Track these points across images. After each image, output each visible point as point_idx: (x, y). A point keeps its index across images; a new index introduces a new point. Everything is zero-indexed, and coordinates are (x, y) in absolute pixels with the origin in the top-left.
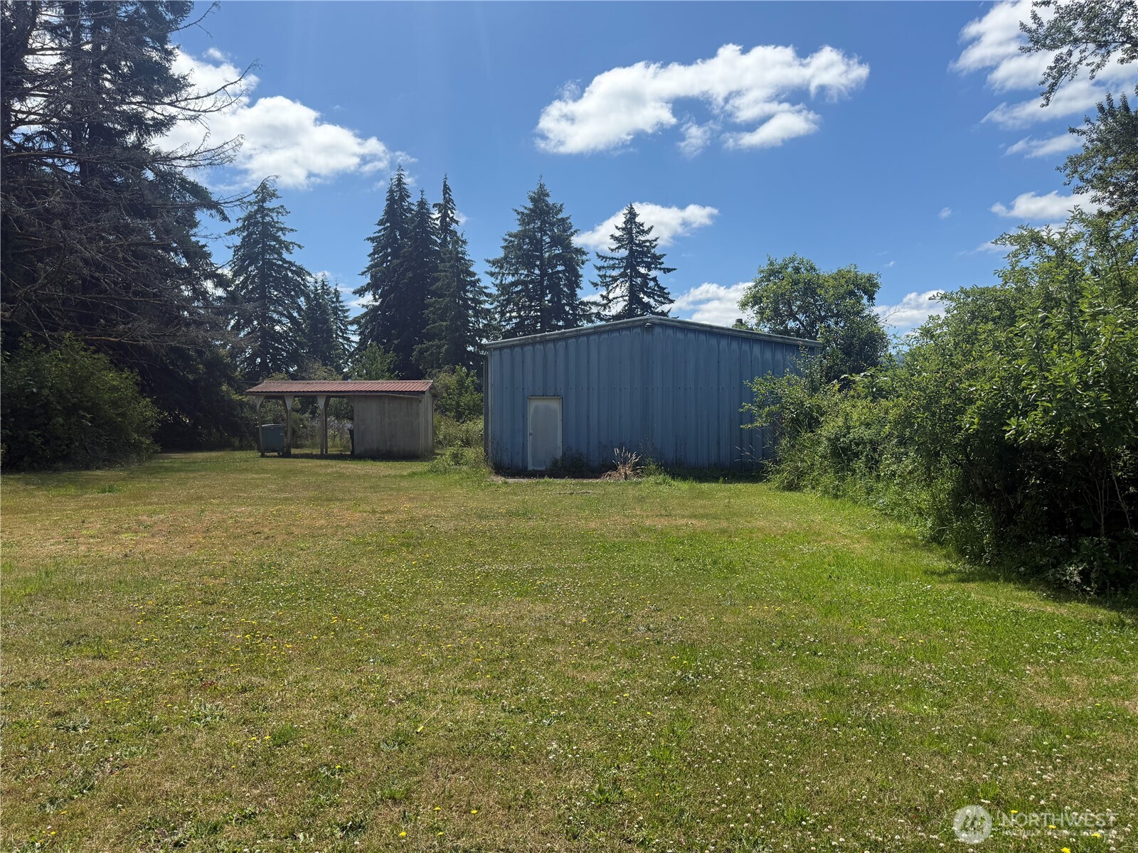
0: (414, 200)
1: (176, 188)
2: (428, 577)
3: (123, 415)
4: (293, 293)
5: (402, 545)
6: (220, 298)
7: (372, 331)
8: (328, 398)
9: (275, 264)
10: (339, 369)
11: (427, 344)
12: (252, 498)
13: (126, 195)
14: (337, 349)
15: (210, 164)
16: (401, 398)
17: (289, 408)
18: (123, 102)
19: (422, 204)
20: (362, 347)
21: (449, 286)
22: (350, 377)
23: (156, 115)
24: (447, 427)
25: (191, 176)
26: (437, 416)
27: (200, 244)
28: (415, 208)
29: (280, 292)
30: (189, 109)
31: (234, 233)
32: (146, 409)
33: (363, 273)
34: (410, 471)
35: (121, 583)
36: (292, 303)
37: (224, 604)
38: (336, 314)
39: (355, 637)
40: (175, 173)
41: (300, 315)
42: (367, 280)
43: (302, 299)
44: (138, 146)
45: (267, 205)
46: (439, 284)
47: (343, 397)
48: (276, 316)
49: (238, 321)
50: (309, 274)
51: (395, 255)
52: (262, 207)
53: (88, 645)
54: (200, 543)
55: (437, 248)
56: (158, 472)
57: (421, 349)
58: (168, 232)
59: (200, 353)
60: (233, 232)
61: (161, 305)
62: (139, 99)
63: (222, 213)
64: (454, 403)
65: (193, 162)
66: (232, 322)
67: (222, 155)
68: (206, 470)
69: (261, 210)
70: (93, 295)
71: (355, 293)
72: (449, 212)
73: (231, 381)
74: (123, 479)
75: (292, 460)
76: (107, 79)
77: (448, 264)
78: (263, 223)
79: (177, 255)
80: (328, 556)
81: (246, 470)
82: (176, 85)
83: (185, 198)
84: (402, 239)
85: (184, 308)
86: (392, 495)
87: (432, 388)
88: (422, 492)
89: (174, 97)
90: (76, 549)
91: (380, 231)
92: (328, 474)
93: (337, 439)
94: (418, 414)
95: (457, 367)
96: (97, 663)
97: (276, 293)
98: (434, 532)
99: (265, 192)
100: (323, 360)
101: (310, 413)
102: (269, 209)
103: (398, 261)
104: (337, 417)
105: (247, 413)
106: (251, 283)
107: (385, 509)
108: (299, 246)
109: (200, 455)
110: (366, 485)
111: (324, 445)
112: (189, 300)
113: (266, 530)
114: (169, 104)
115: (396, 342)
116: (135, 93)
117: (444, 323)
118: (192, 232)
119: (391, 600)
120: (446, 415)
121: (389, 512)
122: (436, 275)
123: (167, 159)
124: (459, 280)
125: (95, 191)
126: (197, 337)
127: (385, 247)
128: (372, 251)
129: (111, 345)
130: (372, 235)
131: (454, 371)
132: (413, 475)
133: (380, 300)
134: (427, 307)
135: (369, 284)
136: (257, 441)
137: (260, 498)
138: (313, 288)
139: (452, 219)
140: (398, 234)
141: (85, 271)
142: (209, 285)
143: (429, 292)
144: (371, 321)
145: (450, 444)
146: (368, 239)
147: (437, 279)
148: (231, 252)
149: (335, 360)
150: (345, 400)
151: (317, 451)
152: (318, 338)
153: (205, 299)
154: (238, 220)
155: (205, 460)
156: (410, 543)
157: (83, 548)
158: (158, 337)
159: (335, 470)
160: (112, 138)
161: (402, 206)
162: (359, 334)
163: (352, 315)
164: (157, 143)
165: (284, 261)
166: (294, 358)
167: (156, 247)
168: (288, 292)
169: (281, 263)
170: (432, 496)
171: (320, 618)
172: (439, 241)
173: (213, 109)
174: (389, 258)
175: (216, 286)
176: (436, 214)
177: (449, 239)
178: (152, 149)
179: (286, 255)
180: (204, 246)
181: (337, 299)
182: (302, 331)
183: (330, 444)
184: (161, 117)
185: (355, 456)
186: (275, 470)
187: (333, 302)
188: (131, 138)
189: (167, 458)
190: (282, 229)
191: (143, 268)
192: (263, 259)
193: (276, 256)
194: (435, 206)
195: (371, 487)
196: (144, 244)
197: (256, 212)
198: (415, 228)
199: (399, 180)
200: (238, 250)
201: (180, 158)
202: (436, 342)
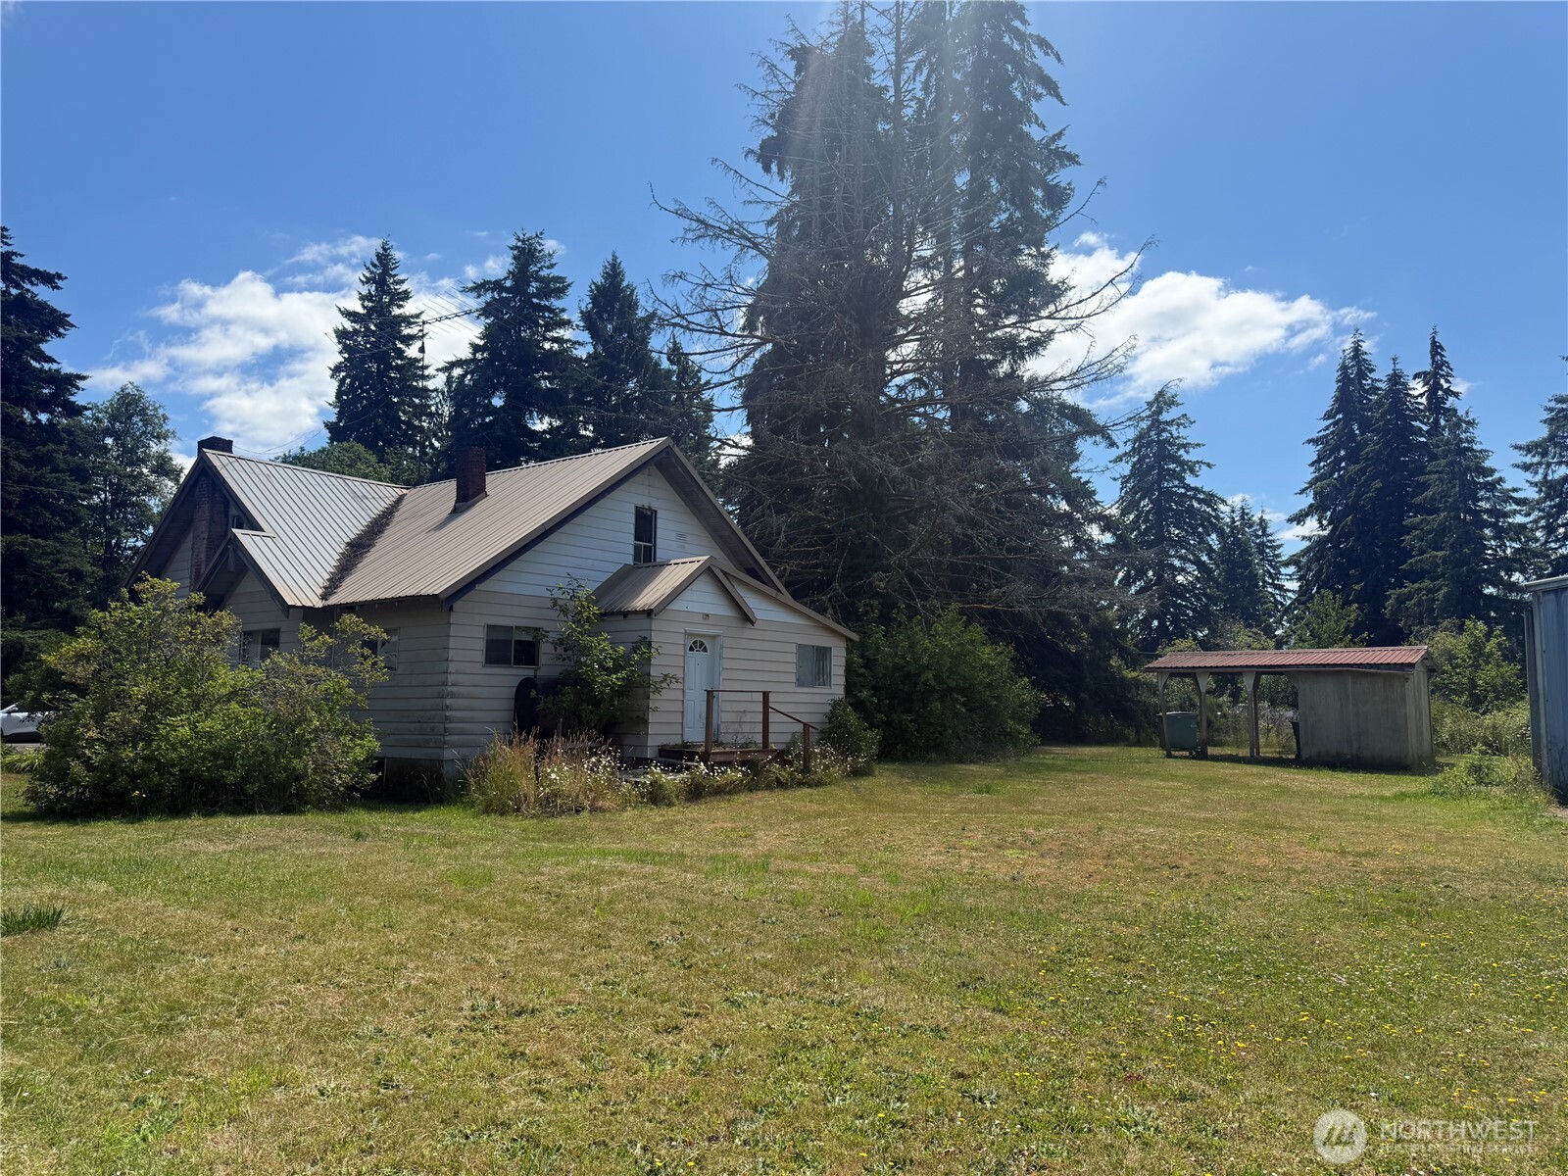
0: (1381, 374)
1: (1053, 416)
2: (1452, 972)
3: (997, 698)
4: (1200, 530)
5: (1399, 911)
6: (1108, 546)
7: (1318, 574)
8: (1258, 675)
9: (1176, 493)
10: (1269, 632)
11: (1410, 587)
12: (1161, 815)
13: (1000, 435)
14: (1265, 603)
15: (1095, 379)
16: (1372, 674)
17: (1203, 690)
18: (997, 327)
19: (1395, 378)
20: (1303, 599)
21: (1445, 495)
22: (1286, 643)
23: (1032, 334)
24: (1453, 721)
25: (1071, 398)
26: (1437, 703)
27: (1082, 481)
28: (1383, 386)
29: (1183, 529)
30: (1071, 318)
31: (1121, 460)
32: (1022, 692)
33: (1302, 491)
34: (1395, 790)
35: (1012, 914)
36: (1199, 543)
37: (1143, 965)
38: (1261, 552)
39: (1338, 1051)
40: (1053, 399)
41: (1210, 559)
42: (1308, 500)
43: (1214, 536)
44: (1012, 375)
45: (1165, 417)
46: (1428, 494)
47: (1281, 674)
48: (1177, 563)
49: (1128, 572)
50: (1224, 502)
51: (1352, 458)
52: (1158, 420)
53: (985, 992)
54: (1100, 872)
55: (1423, 439)
56: (1038, 771)
57: (1400, 595)
58: (1045, 471)
59: (1084, 618)
60: (1119, 459)
61: (1037, 561)
62: (1013, 319)
63: (1109, 438)
64: (1465, 680)
65: (1076, 381)
66: (1121, 575)
67: (1110, 366)
68: (1097, 771)
69: (1157, 424)
70: (964, 556)
71: (1290, 520)
72: (1442, 381)
73: (1123, 653)
74: (1000, 777)
75: (1209, 762)
76: (978, 305)
77: (1443, 462)
78: (1159, 442)
79: (1054, 497)
80: (1281, 914)
81: (1148, 774)
82: (1055, 292)
83: (1063, 426)
84: (1362, 433)
85: (1065, 563)
86: (1369, 827)
87: (1427, 657)
88: (1422, 827)
89: (1052, 308)
90: (959, 863)
91: (1327, 428)
92: (1264, 788)
93: (1273, 734)
94: (1404, 699)
95: (1468, 622)
96: (999, 1018)
97: (1177, 532)
98: (1453, 896)
99: (1162, 400)
100: (1246, 620)
101: (1230, 696)
102: (1167, 423)
103: (1358, 467)
104: (1273, 703)
105: (1144, 696)
106: (1144, 522)
107: (1361, 849)
108: (1209, 465)
109: (1087, 751)
110: (1325, 808)
111: (1255, 745)
112: (1071, 551)
113: (1186, 864)
114: (1048, 317)
115: (1356, 587)
116: (1008, 314)
117: (1440, 554)
118: (1072, 467)
119: (1392, 1001)
120: (1452, 701)
121: (1367, 854)
122: (1422, 479)
123: (1044, 384)
124: (1464, 484)
125: (968, 436)
126: (1082, 598)
127: (1335, 449)
128: (1315, 458)
129: (983, 614)
130: (1315, 436)
131: (1461, 629)
132: (1402, 796)
133: (1330, 527)
134: (1407, 530)
135: (1311, 506)
136: (1161, 735)
137: (1171, 816)
138: (1228, 520)
139: (1448, 392)
140: (1355, 427)
141: (958, 530)
142: (1094, 531)
143: (1411, 507)
144: (1318, 558)
145: (1464, 749)
146: (1309, 441)
147: (1425, 486)
148: (1118, 484)
149: (1263, 618)
150: (1283, 678)
151: (1244, 752)
152: (1236, 588)
153: (1090, 549)
154: (1126, 443)
155: (1095, 758)
156: (1414, 910)
157: (966, 862)
158: (1035, 600)
159: (1274, 781)
160: (984, 369)
161: (1362, 386)
162: (1299, 579)
163: (1286, 553)
164: (1034, 367)
165: (1188, 488)
166: (1203, 618)
167: (1029, 490)
168: (1194, 528)
169: (1183, 491)
170: (1440, 834)
171: (1281, 1010)
172: (1425, 428)
173: (1099, 311)
174: (1343, 464)
175: (1103, 531)
176: (1418, 388)
177: (1442, 422)
178: (1027, 376)
179: (1190, 480)
180: (1088, 482)
181: (1264, 531)
182: (1216, 581)
183: (1262, 741)
184: (1037, 335)
185: (1303, 761)
186: (1187, 778)
187: (1258, 537)
188: (1004, 368)
189: (1046, 753)
190: (1184, 446)
191: (1019, 519)
192: (1160, 489)
193: (1177, 483)
194: (1416, 376)
195: (1333, 812)
196: (1019, 490)
197: (1149, 429)
198: (1384, 415)
199: (1357, 350)
200: (1126, 482)
201: (1060, 380)
202: (1427, 583)
